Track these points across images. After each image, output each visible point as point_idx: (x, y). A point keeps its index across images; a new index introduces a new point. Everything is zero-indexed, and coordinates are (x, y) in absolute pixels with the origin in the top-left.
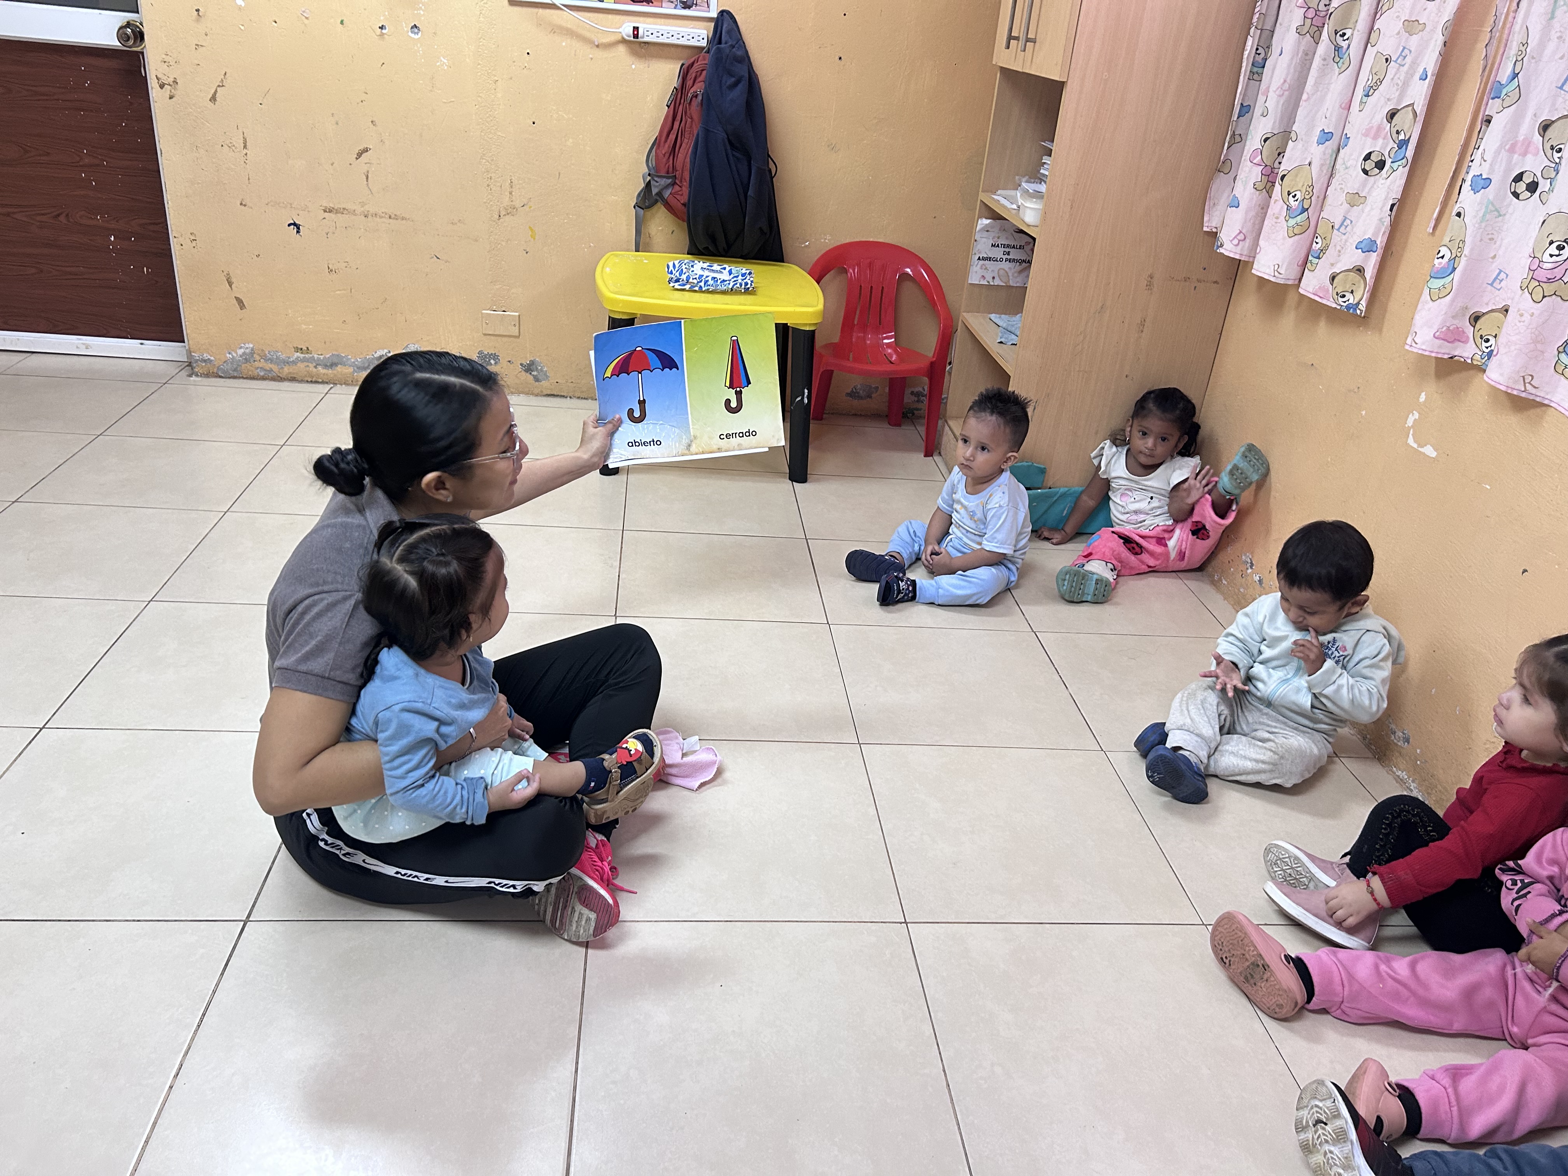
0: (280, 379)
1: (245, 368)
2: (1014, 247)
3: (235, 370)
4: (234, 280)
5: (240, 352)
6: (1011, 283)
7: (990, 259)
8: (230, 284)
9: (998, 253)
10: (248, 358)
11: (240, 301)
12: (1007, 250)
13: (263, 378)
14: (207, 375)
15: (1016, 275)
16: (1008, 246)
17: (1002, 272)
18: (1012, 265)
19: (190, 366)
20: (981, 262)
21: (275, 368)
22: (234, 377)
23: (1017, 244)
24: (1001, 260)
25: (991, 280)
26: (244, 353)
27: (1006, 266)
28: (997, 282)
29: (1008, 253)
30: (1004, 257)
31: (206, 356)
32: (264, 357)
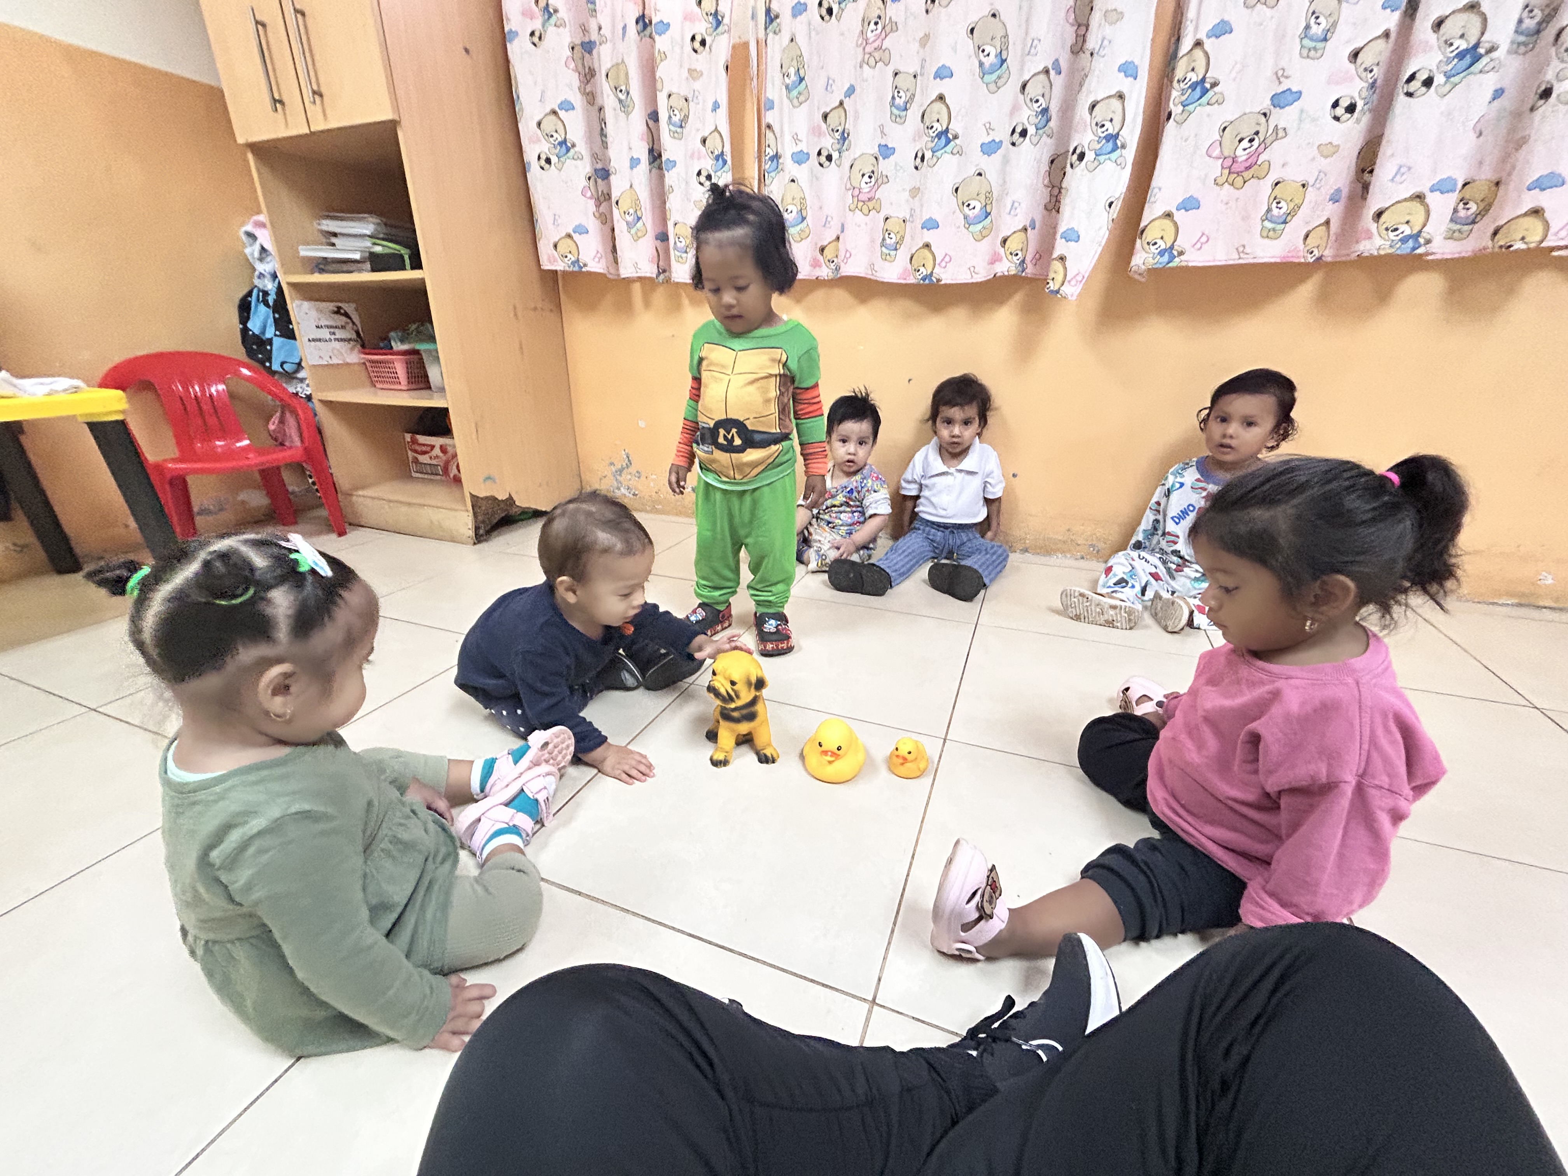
2: (336, 327)
6: (348, 360)
7: (320, 340)
9: (325, 334)
12: (332, 330)
15: (349, 352)
16: (331, 327)
17: (335, 351)
18: (342, 343)
20: (313, 343)
23: (339, 324)
24: (330, 340)
25: (329, 359)
27: (337, 345)
28: (335, 361)
29: (334, 334)
30: (333, 337)
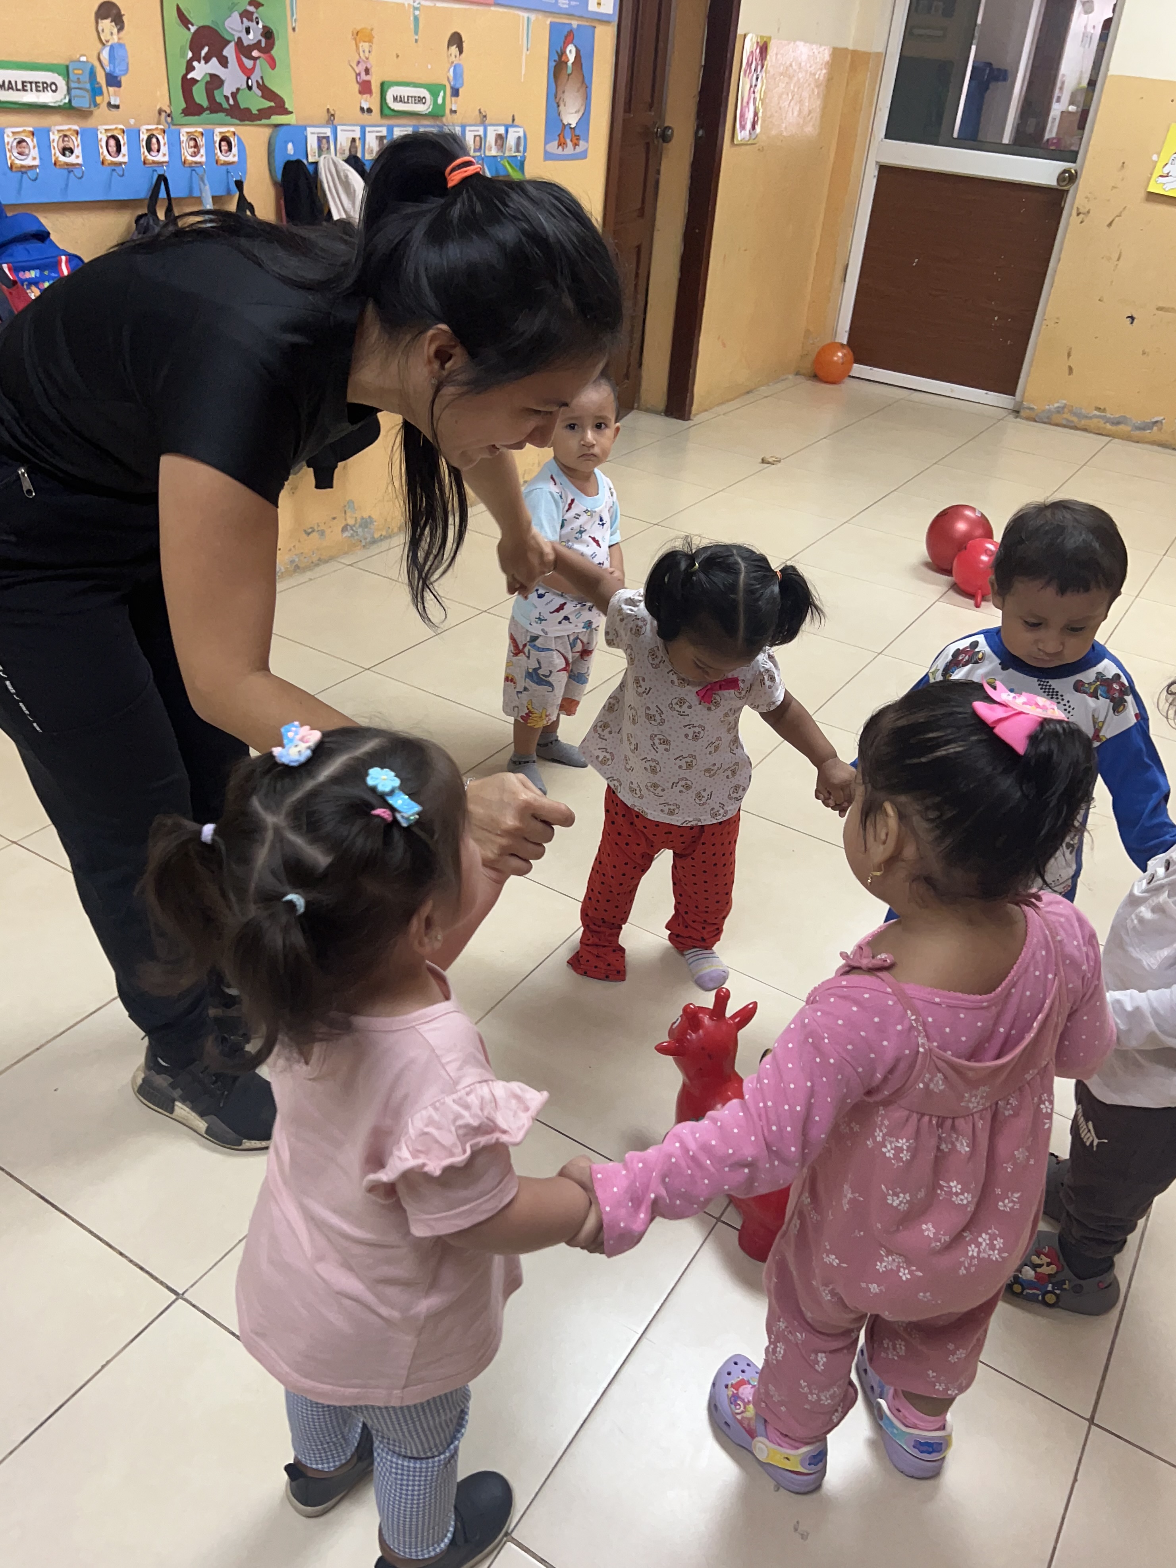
0: (1076, 428)
1: (1056, 418)
3: (1048, 418)
4: (1073, 353)
5: (1056, 405)
8: (1069, 355)
10: (1060, 410)
11: (1071, 370)
13: (1064, 426)
14: (1028, 419)
19: (1016, 412)
21: (1075, 419)
22: (1045, 423)
26: (1059, 407)
31: (1032, 406)
32: (1071, 412)
